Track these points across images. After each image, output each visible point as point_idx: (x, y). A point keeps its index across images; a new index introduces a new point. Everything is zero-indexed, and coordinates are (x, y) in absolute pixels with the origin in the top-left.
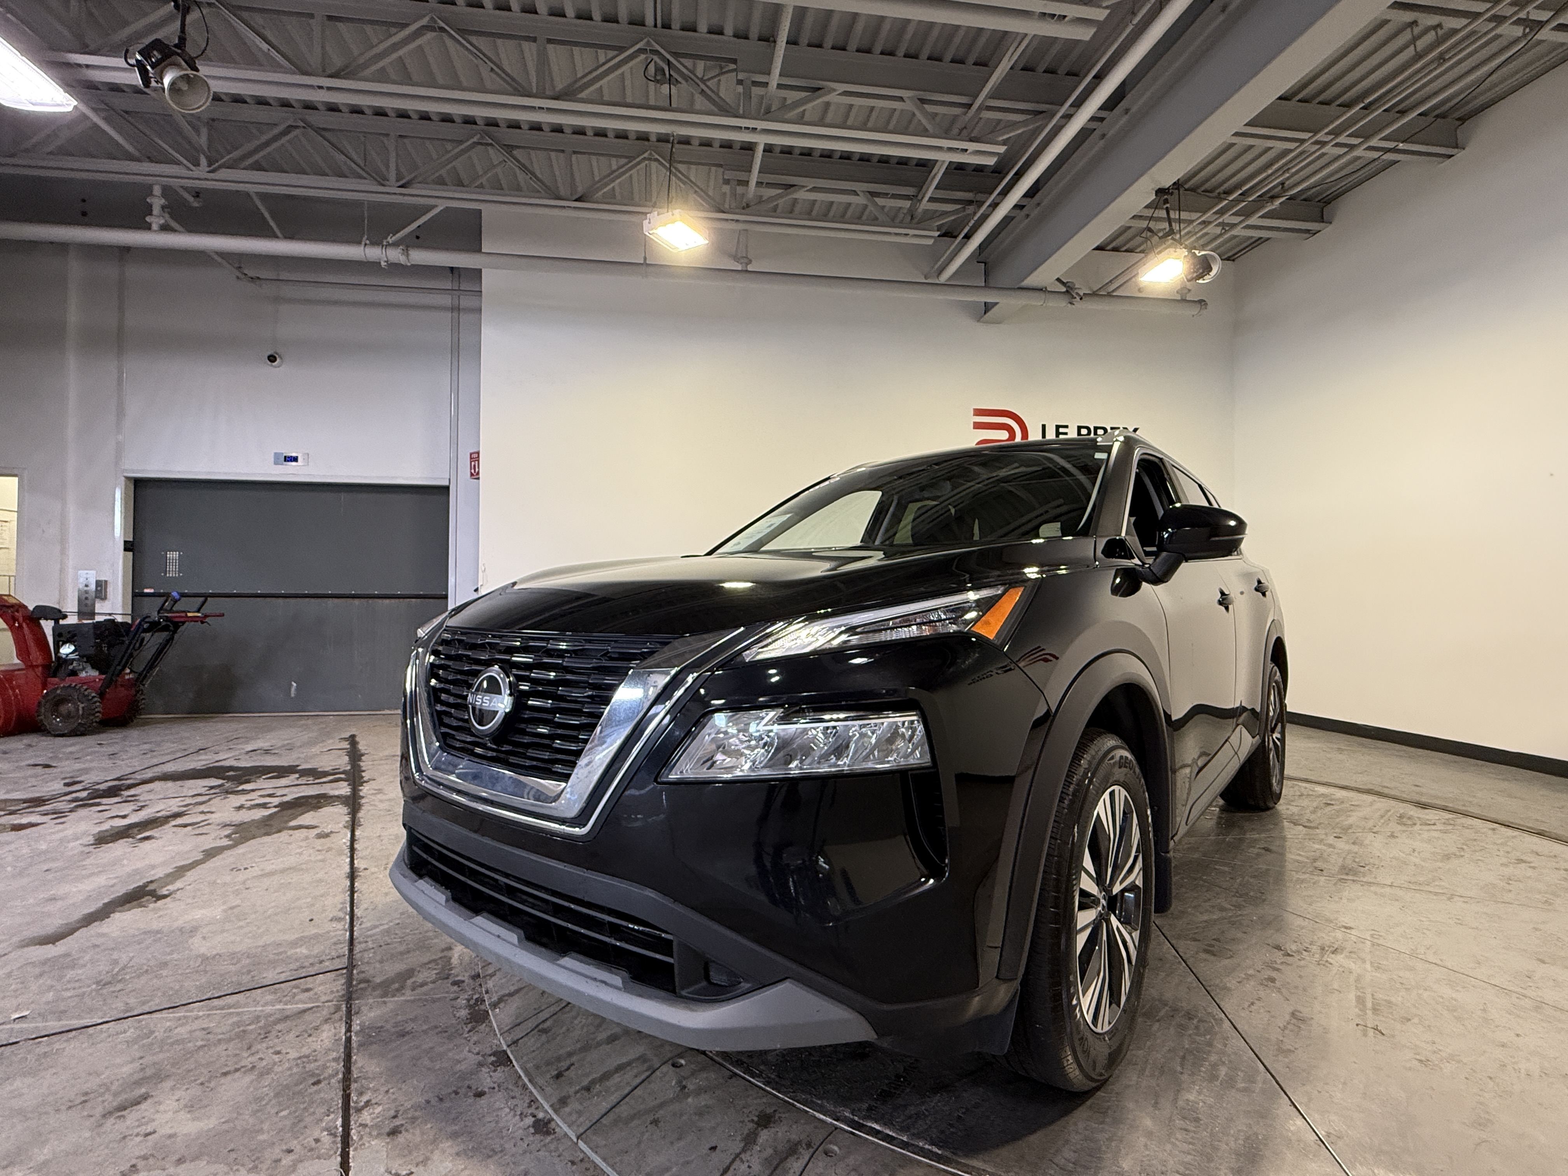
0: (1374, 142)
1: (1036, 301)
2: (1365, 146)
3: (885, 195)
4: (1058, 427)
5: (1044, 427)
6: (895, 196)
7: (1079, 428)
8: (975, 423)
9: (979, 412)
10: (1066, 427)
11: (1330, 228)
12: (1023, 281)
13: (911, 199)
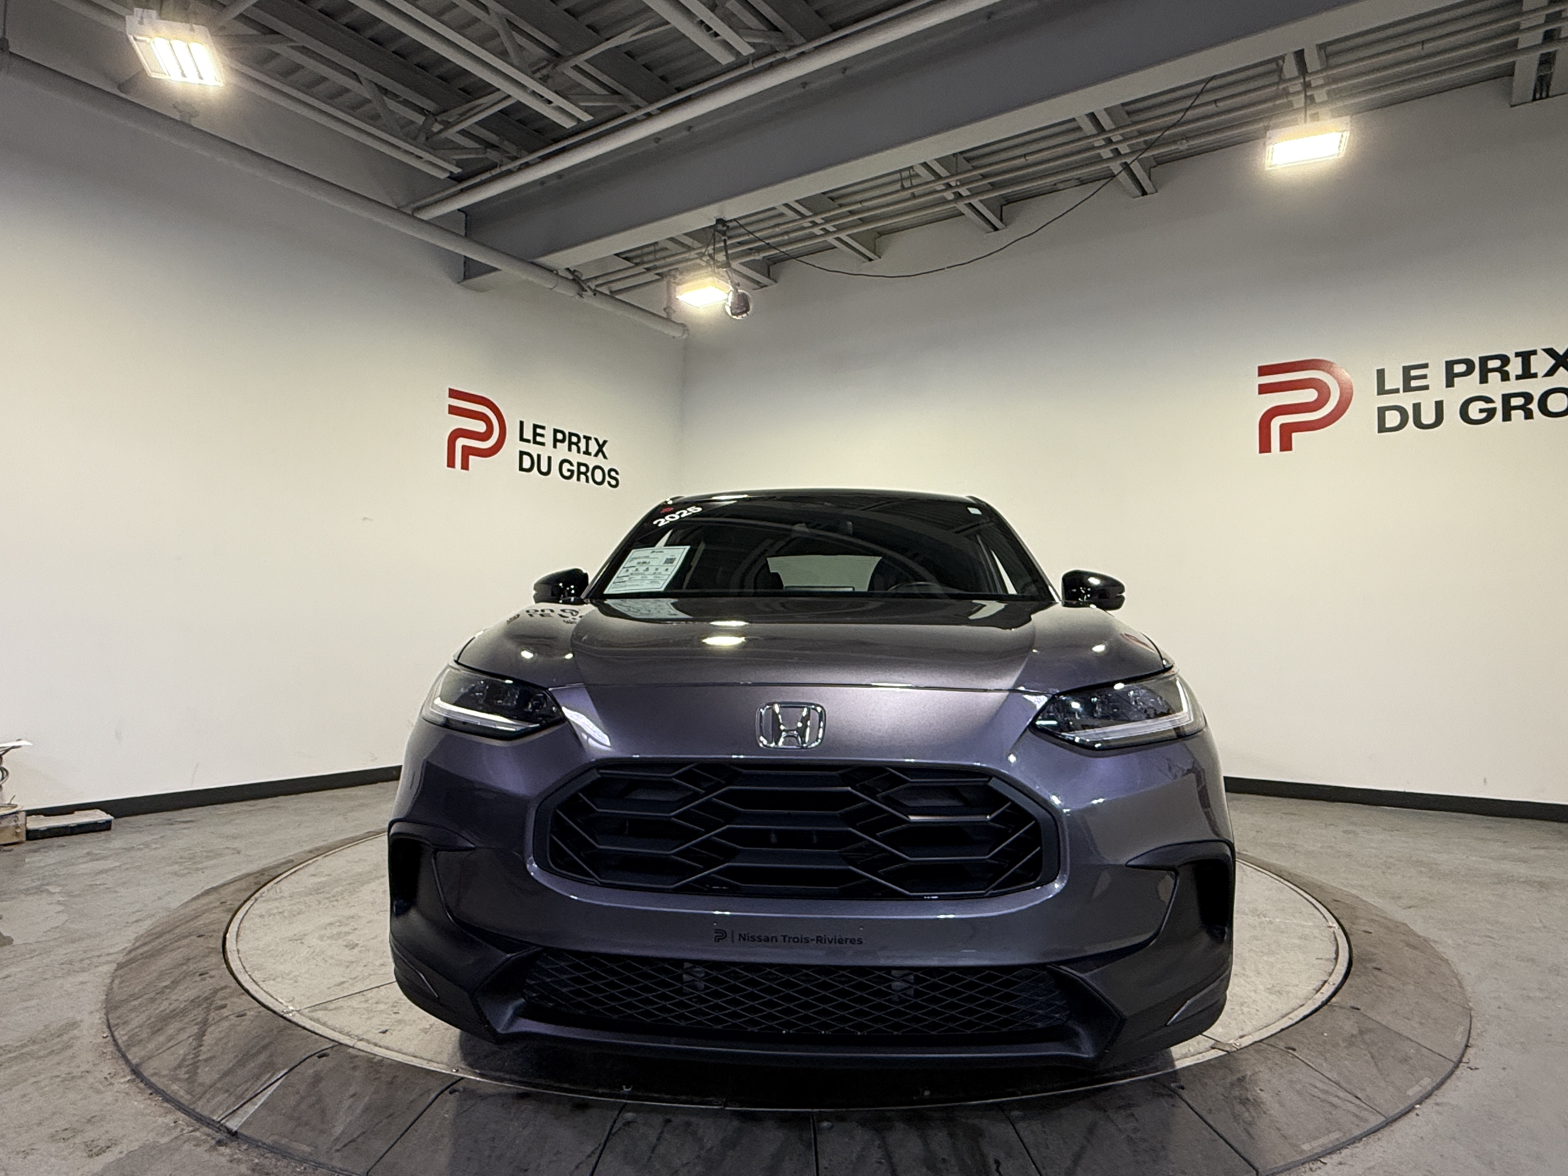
0: (843, 236)
1: (544, 282)
2: (836, 236)
3: (395, 97)
4: (535, 427)
5: (522, 423)
6: (406, 103)
7: (556, 431)
8: (450, 406)
9: (454, 394)
10: (543, 428)
11: (775, 286)
12: (539, 256)
13: (425, 115)
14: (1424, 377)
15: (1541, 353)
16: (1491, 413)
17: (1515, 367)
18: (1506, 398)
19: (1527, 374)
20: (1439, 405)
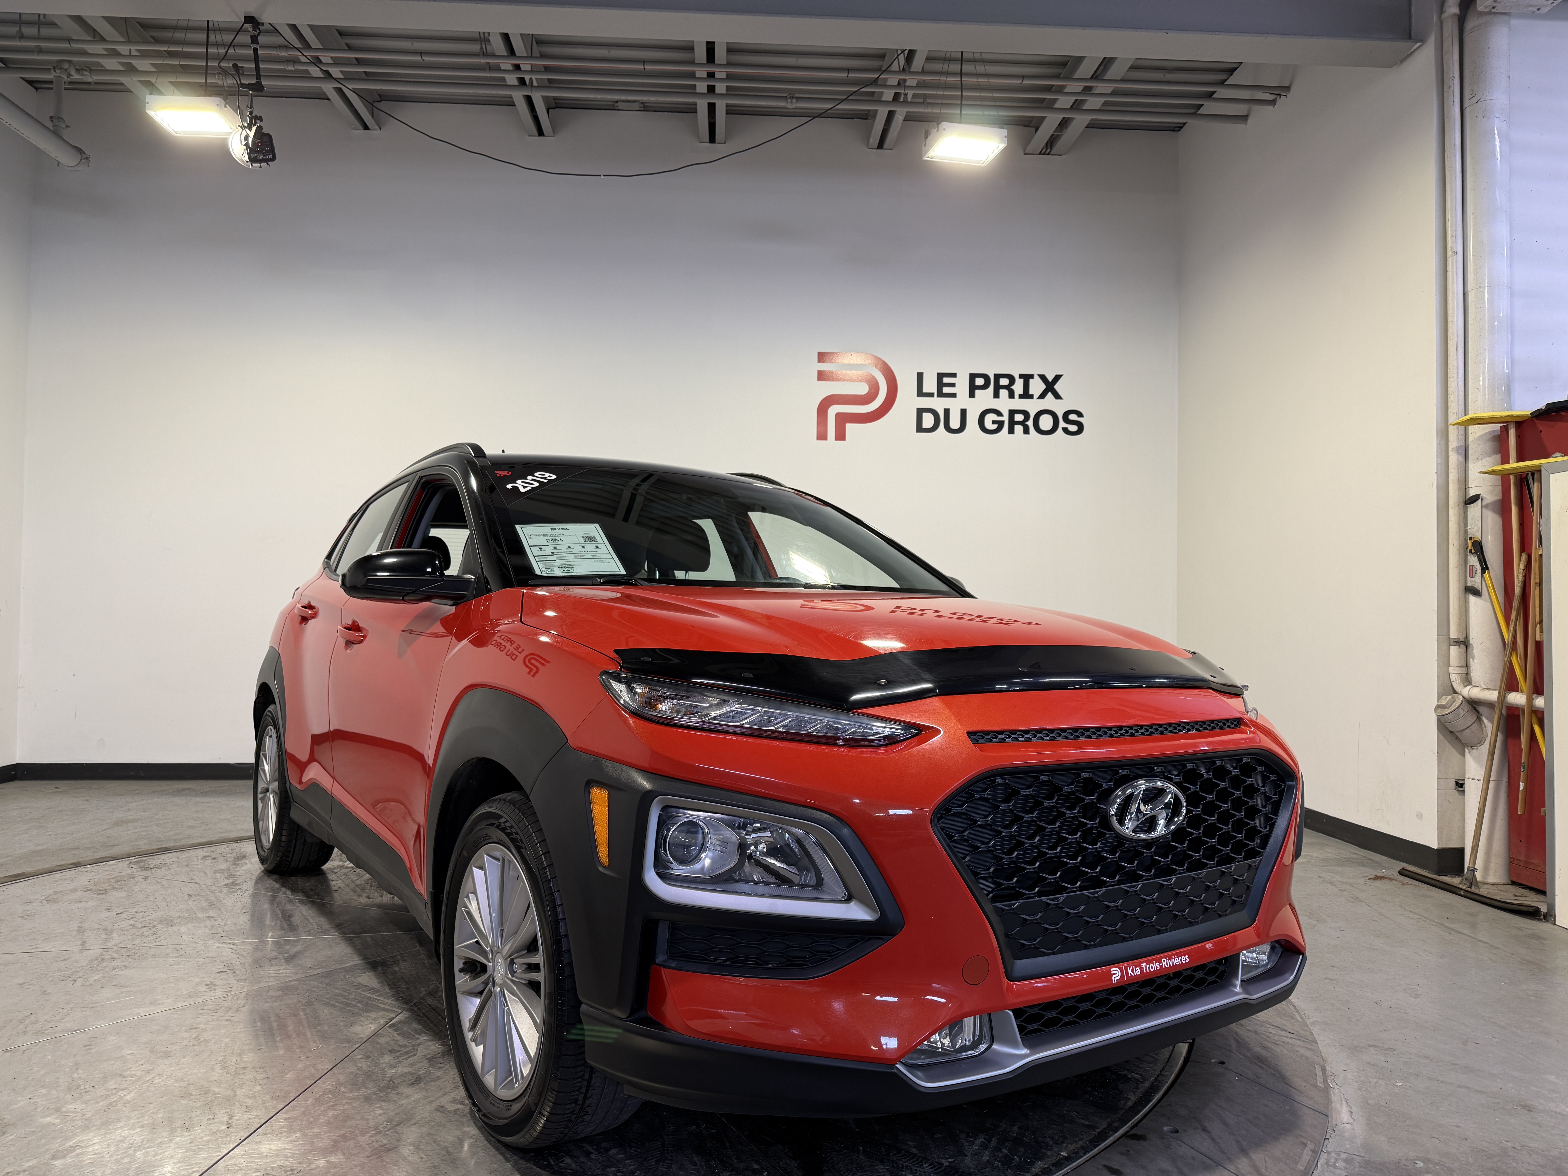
14: (953, 385)
15: (1036, 377)
16: (1001, 424)
17: (1018, 388)
18: (1012, 413)
19: (1026, 395)
20: (963, 412)
